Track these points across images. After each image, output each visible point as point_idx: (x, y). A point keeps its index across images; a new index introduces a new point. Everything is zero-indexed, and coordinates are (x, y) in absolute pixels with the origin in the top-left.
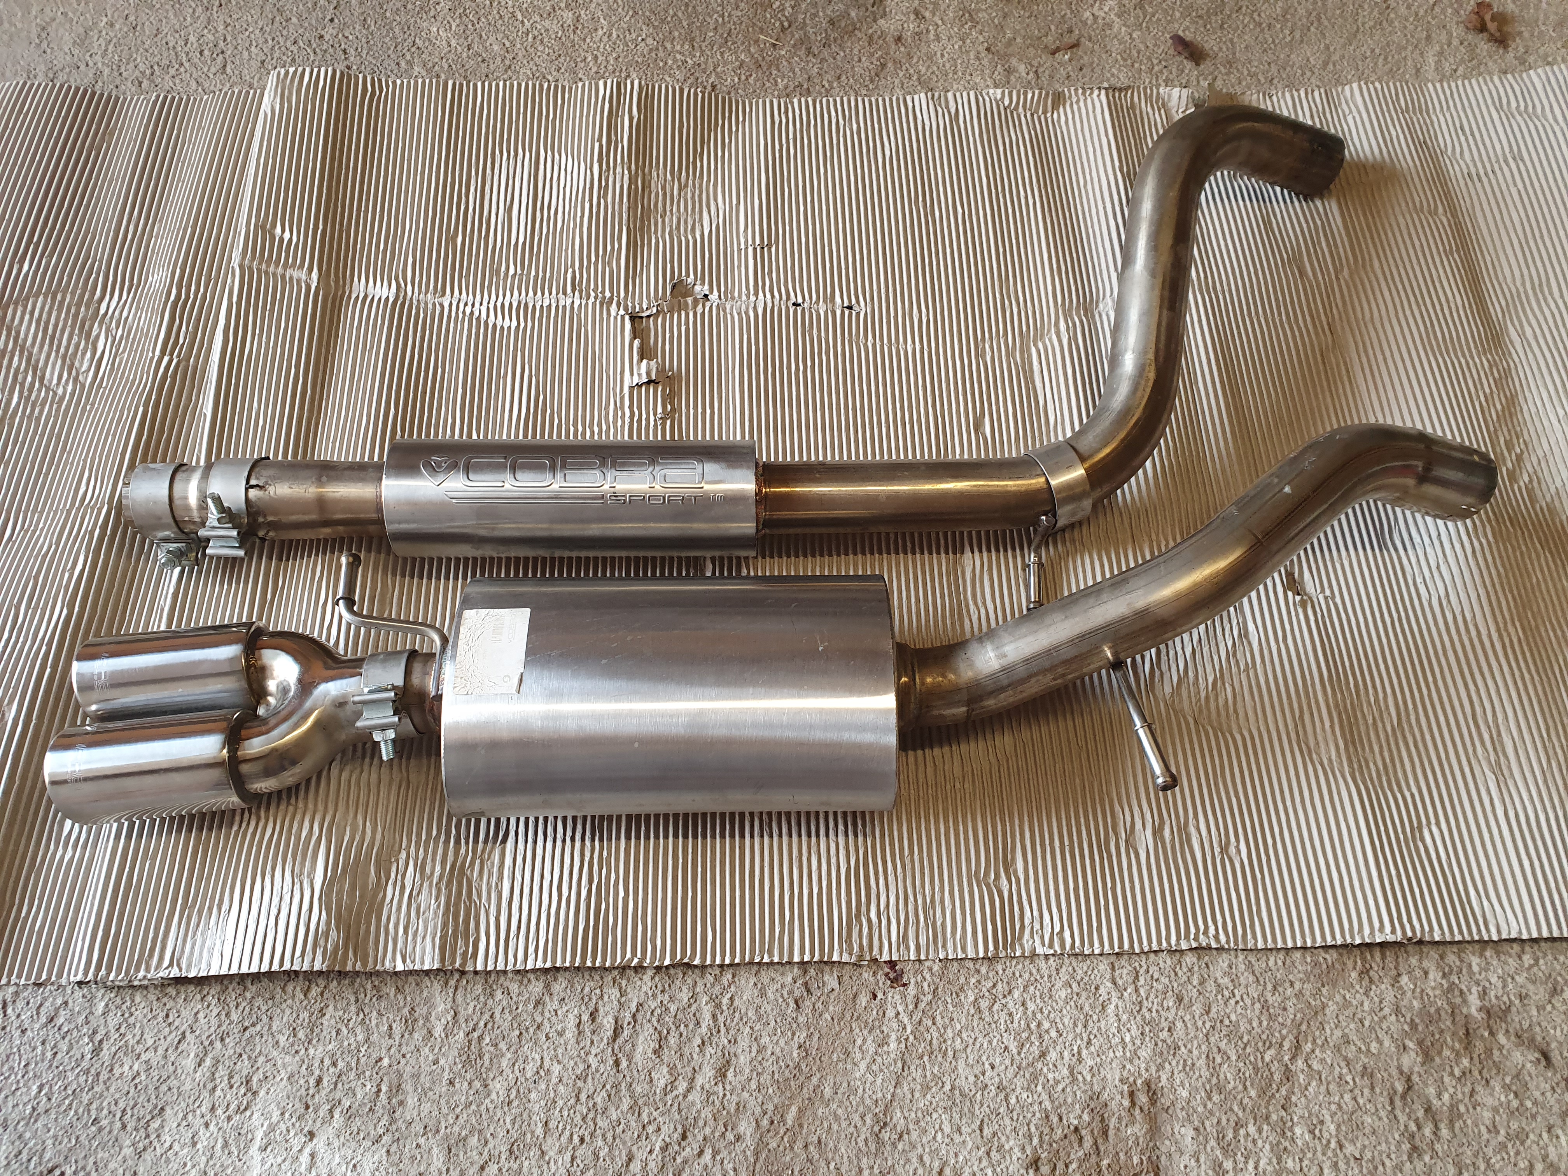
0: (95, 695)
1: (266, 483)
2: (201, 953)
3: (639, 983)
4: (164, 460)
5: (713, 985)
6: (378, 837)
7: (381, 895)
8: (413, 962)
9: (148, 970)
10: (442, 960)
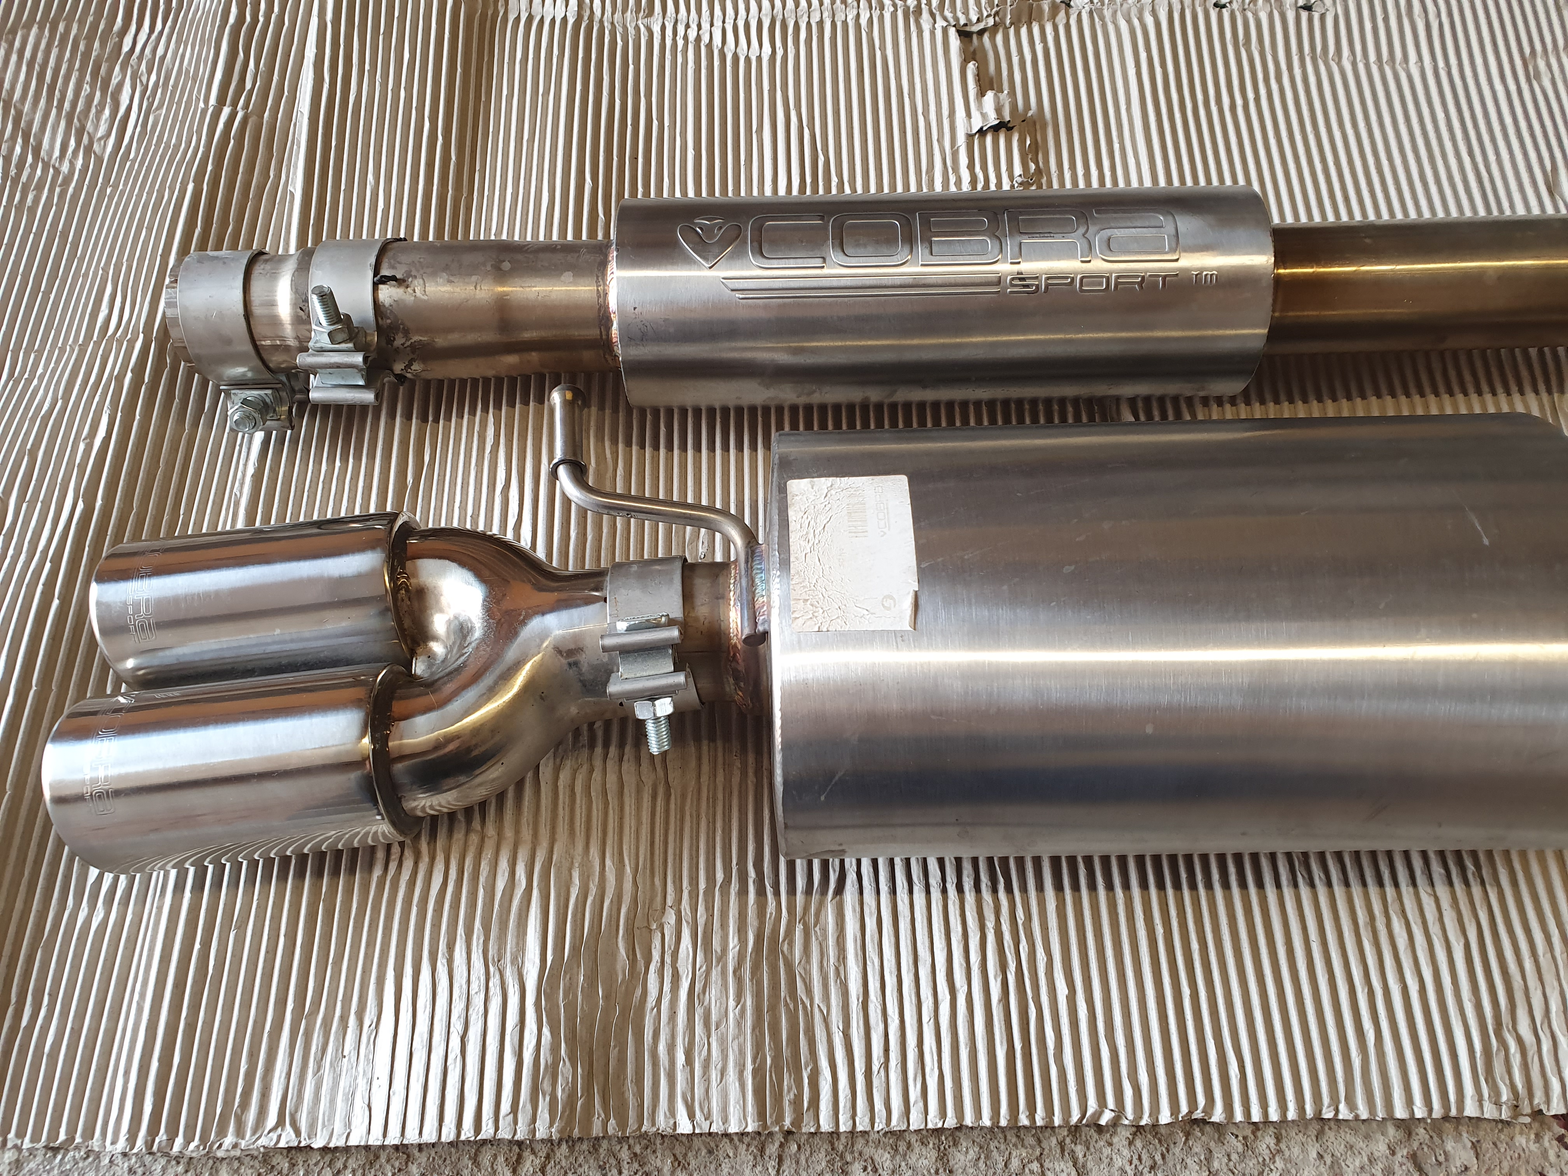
0: (131, 642)
1: (409, 274)
2: (332, 1101)
3: (1107, 1151)
4: (234, 246)
5: (1242, 1156)
6: (628, 886)
7: (639, 992)
8: (708, 1117)
9: (240, 1133)
10: (761, 1115)
